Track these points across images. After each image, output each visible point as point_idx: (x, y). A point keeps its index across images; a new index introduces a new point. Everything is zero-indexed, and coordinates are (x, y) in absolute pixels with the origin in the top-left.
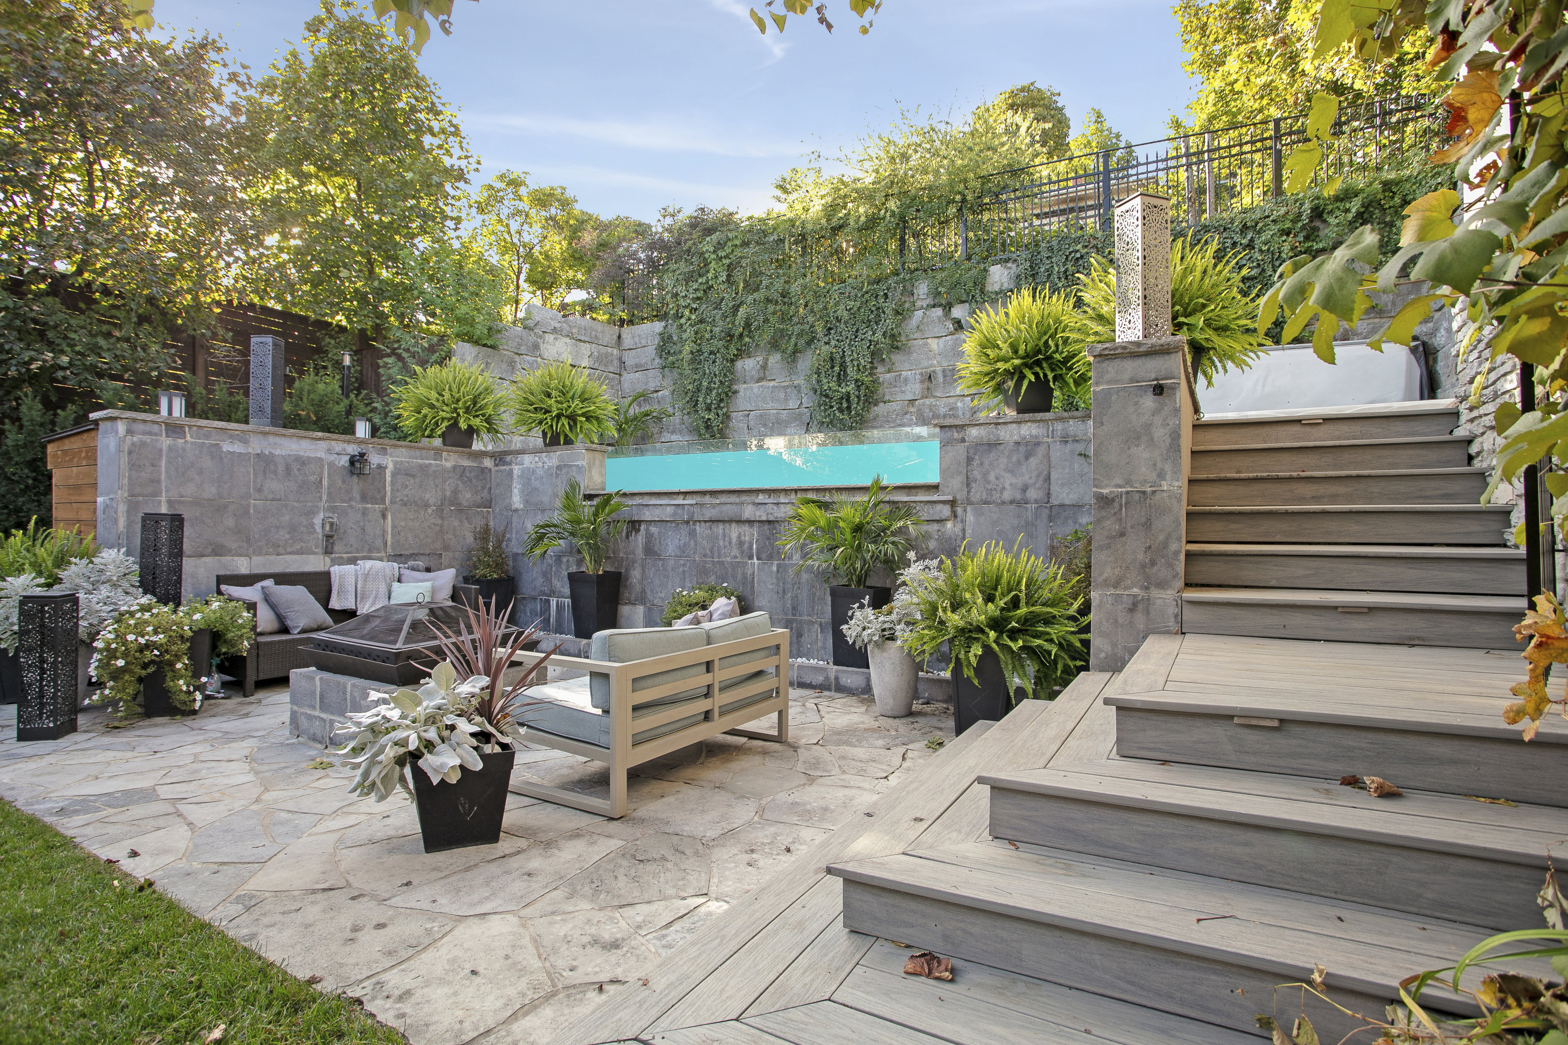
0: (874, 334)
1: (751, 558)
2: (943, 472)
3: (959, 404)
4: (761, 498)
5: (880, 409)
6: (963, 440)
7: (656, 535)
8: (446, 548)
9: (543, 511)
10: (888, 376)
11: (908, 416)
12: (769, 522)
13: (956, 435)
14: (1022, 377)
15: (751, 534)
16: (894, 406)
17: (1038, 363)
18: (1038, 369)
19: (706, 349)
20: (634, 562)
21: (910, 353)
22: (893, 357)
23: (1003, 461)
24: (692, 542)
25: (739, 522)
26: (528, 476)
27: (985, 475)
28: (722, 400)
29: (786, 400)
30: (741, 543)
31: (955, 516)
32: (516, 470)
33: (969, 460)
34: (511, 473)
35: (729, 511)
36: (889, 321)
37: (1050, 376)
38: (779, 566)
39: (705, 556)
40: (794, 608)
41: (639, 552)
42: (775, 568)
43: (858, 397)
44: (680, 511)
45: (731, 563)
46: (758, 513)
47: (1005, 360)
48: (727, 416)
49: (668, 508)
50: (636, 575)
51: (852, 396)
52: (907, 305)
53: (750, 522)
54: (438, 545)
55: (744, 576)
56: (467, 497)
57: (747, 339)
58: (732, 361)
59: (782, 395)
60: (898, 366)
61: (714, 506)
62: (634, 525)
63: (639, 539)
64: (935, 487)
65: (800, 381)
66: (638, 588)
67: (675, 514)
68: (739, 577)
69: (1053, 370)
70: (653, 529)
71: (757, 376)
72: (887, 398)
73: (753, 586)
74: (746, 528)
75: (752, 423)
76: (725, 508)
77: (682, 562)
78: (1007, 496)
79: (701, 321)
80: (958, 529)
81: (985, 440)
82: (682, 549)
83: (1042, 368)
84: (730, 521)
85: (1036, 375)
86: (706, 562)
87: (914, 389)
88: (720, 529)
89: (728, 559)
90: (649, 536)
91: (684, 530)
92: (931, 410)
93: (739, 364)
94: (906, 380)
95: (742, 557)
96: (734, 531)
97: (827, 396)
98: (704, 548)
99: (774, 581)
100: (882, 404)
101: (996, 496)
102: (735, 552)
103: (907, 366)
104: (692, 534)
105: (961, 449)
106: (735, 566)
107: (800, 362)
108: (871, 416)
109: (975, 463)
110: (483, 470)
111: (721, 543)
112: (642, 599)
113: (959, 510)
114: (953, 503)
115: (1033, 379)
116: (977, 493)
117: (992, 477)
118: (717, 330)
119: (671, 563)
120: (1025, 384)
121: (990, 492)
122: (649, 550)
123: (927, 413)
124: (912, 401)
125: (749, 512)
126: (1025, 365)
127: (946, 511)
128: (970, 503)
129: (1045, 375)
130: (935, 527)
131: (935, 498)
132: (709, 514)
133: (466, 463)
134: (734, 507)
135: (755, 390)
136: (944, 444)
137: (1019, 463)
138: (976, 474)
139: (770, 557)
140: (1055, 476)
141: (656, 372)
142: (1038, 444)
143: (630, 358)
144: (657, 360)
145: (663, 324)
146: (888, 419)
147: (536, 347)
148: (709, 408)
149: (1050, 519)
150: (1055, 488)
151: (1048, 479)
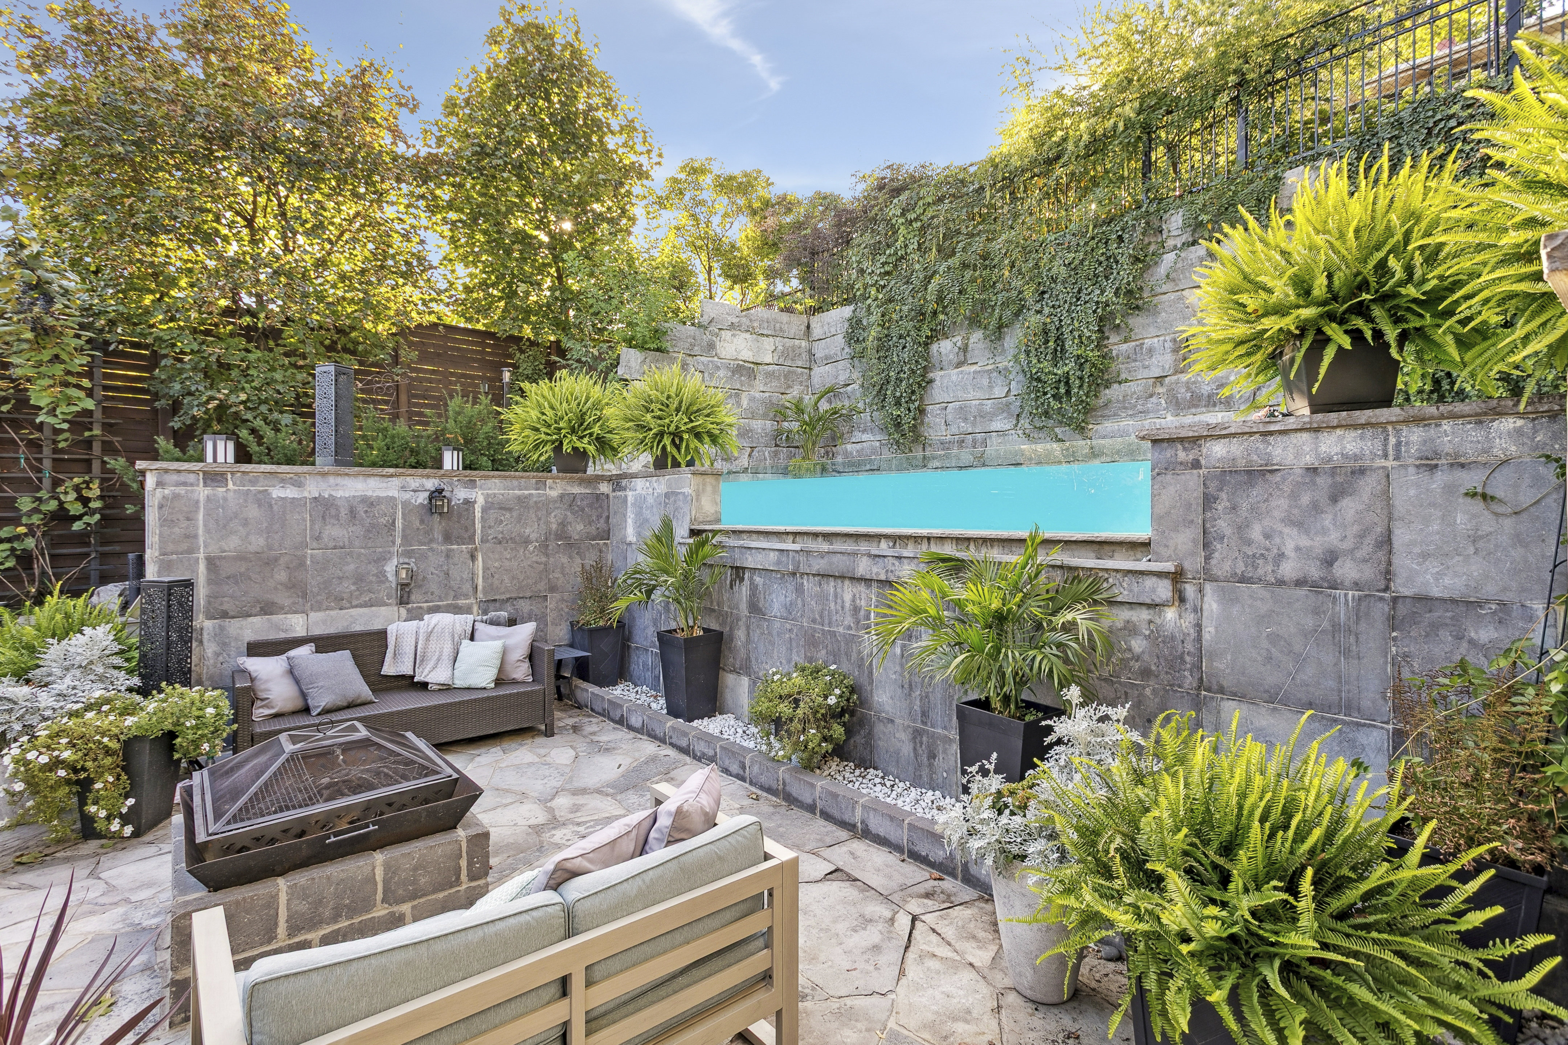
0: (1102, 292)
1: (868, 630)
2: (1157, 519)
4: (884, 547)
5: (1114, 392)
6: (1196, 464)
7: (760, 587)
8: (553, 589)
10: (1125, 346)
11: (1154, 400)
12: (889, 583)
13: (1182, 455)
14: (1323, 340)
15: (867, 597)
16: (1133, 387)
17: (1362, 310)
18: (1359, 323)
19: (894, 333)
20: (738, 619)
21: (1156, 313)
22: (1131, 321)
23: (1280, 504)
24: (799, 601)
25: (855, 579)
26: (640, 502)
27: (1241, 529)
28: (913, 392)
29: (991, 387)
30: (856, 609)
31: (1182, 600)
32: (630, 494)
33: (1208, 501)
34: (626, 500)
35: (839, 564)
36: (1124, 274)
37: (1391, 334)
39: (814, 621)
40: (924, 714)
41: (744, 607)
42: (898, 650)
43: (1081, 378)
44: (785, 559)
45: (844, 635)
46: (875, 570)
47: (1281, 310)
48: (922, 411)
49: (772, 554)
50: (740, 634)
51: (1072, 378)
52: (1152, 248)
53: (866, 581)
54: (542, 586)
55: (860, 655)
56: (577, 528)
57: (942, 317)
58: (926, 344)
59: (985, 382)
60: (1138, 332)
61: (822, 555)
62: (739, 572)
63: (743, 591)
64: (1145, 545)
65: (1004, 362)
66: (742, 653)
67: (779, 562)
68: (854, 655)
69: (1397, 320)
70: (758, 579)
71: (956, 360)
72: (1123, 376)
73: (871, 673)
74: (862, 588)
75: (950, 418)
76: (836, 558)
77: (788, 626)
78: (1289, 569)
79: (890, 301)
80: (1188, 621)
81: (1241, 464)
82: (789, 608)
83: (1370, 319)
84: (842, 577)
85: (1356, 335)
86: (815, 630)
87: (1162, 362)
88: (830, 586)
89: (841, 630)
90: (754, 588)
91: (790, 584)
92: (1188, 389)
93: (934, 347)
94: (1151, 351)
95: (857, 629)
96: (848, 591)
97: (1039, 380)
98: (813, 611)
99: (898, 668)
100: (1116, 386)
101: (1265, 569)
102: (849, 620)
103: (1153, 331)
104: (799, 590)
105: (1192, 480)
106: (849, 640)
107: (1007, 338)
108: (1101, 402)
109: (1221, 506)
110: (598, 497)
111: (832, 605)
112: (745, 669)
113: (1190, 590)
114: (1177, 577)
115: (1346, 343)
116: (1222, 564)
117: (1256, 532)
118: (905, 308)
119: (777, 625)
120: (1329, 354)
121: (1252, 560)
122: (754, 608)
123: (1183, 394)
124: (1160, 379)
125: (863, 567)
126: (1331, 317)
127: (1163, 590)
128: (1212, 578)
129: (1378, 334)
130: (1145, 615)
131: (1143, 565)
132: (818, 565)
133: (576, 490)
134: (845, 558)
135: (954, 378)
136: (1159, 472)
137: (1316, 508)
138: (1223, 525)
140: (1401, 536)
141: (846, 364)
142: (1362, 471)
143: (820, 350)
144: (847, 350)
145: (852, 307)
146: (1124, 404)
147: (711, 346)
148: (898, 404)
149: (1393, 622)
150: (1402, 562)
151: (1386, 541)
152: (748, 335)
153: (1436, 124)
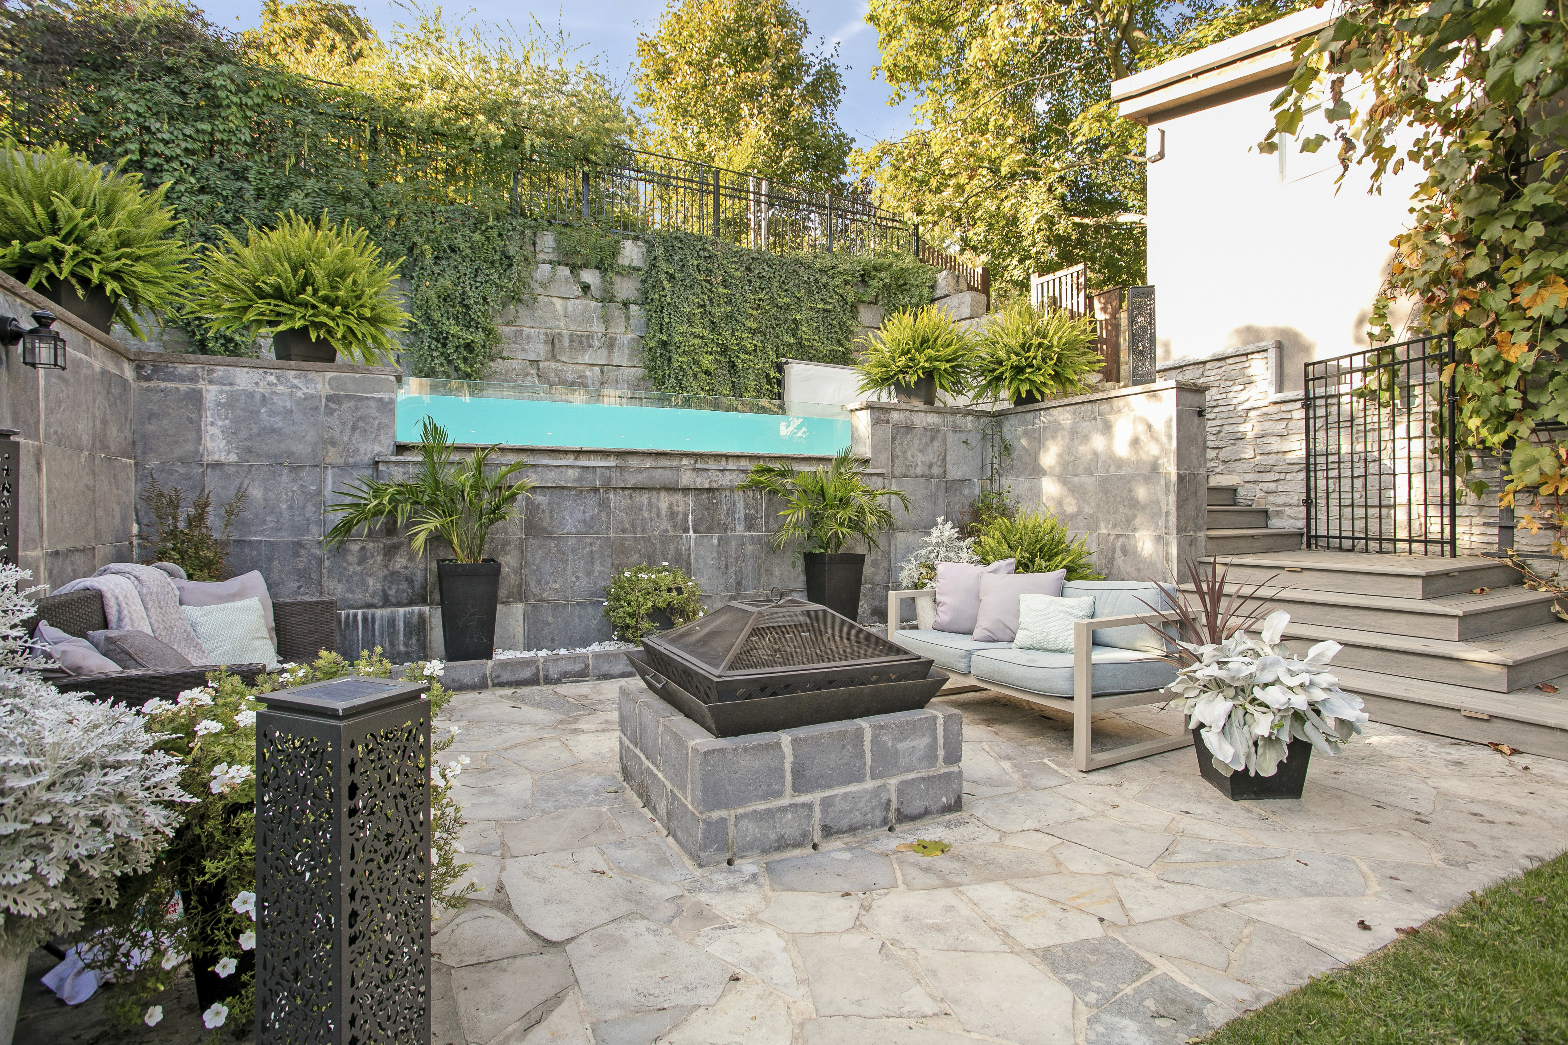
1: (686, 531)
2: (873, 447)
3: (588, 373)
5: (498, 365)
6: (888, 422)
7: (545, 506)
9: (296, 468)
10: (507, 329)
12: (708, 490)
13: (882, 417)
15: (686, 505)
16: (515, 365)
20: (505, 544)
23: (916, 442)
24: (604, 516)
25: (672, 489)
27: (904, 453)
30: (672, 515)
31: (884, 487)
32: (213, 392)
33: (893, 439)
34: (196, 398)
35: (661, 476)
38: (720, 539)
39: (624, 531)
40: (738, 583)
41: (516, 531)
42: (715, 542)
44: (589, 475)
45: (660, 538)
46: (699, 480)
49: (570, 471)
50: (508, 562)
53: (686, 490)
55: (678, 552)
60: (519, 320)
61: (640, 470)
63: (518, 512)
64: (866, 462)
66: (513, 579)
67: (580, 479)
68: (671, 553)
70: (539, 498)
73: (689, 564)
74: (679, 497)
76: (656, 473)
77: (588, 540)
78: (919, 471)
81: (904, 424)
82: (589, 524)
84: (661, 489)
86: (625, 539)
88: (645, 497)
89: (657, 534)
90: (531, 508)
91: (591, 500)
94: (528, 337)
95: (675, 531)
96: (664, 501)
98: (622, 522)
99: (715, 555)
100: (500, 360)
101: (912, 471)
102: (665, 524)
103: (530, 322)
104: (604, 504)
105: (886, 429)
106: (665, 541)
108: (487, 370)
109: (897, 442)
111: (646, 515)
112: (520, 594)
113: (888, 482)
114: (882, 476)
116: (898, 467)
117: (909, 455)
119: (571, 542)
121: (907, 467)
122: (531, 526)
124: (534, 362)
125: (687, 479)
128: (894, 476)
131: (869, 470)
132: (632, 480)
133: (111, 367)
134: (668, 472)
136: (874, 424)
137: (927, 445)
138: (898, 451)
139: (710, 530)
140: (948, 457)
142: (938, 431)
149: (947, 490)
150: (949, 467)
151: (944, 459)
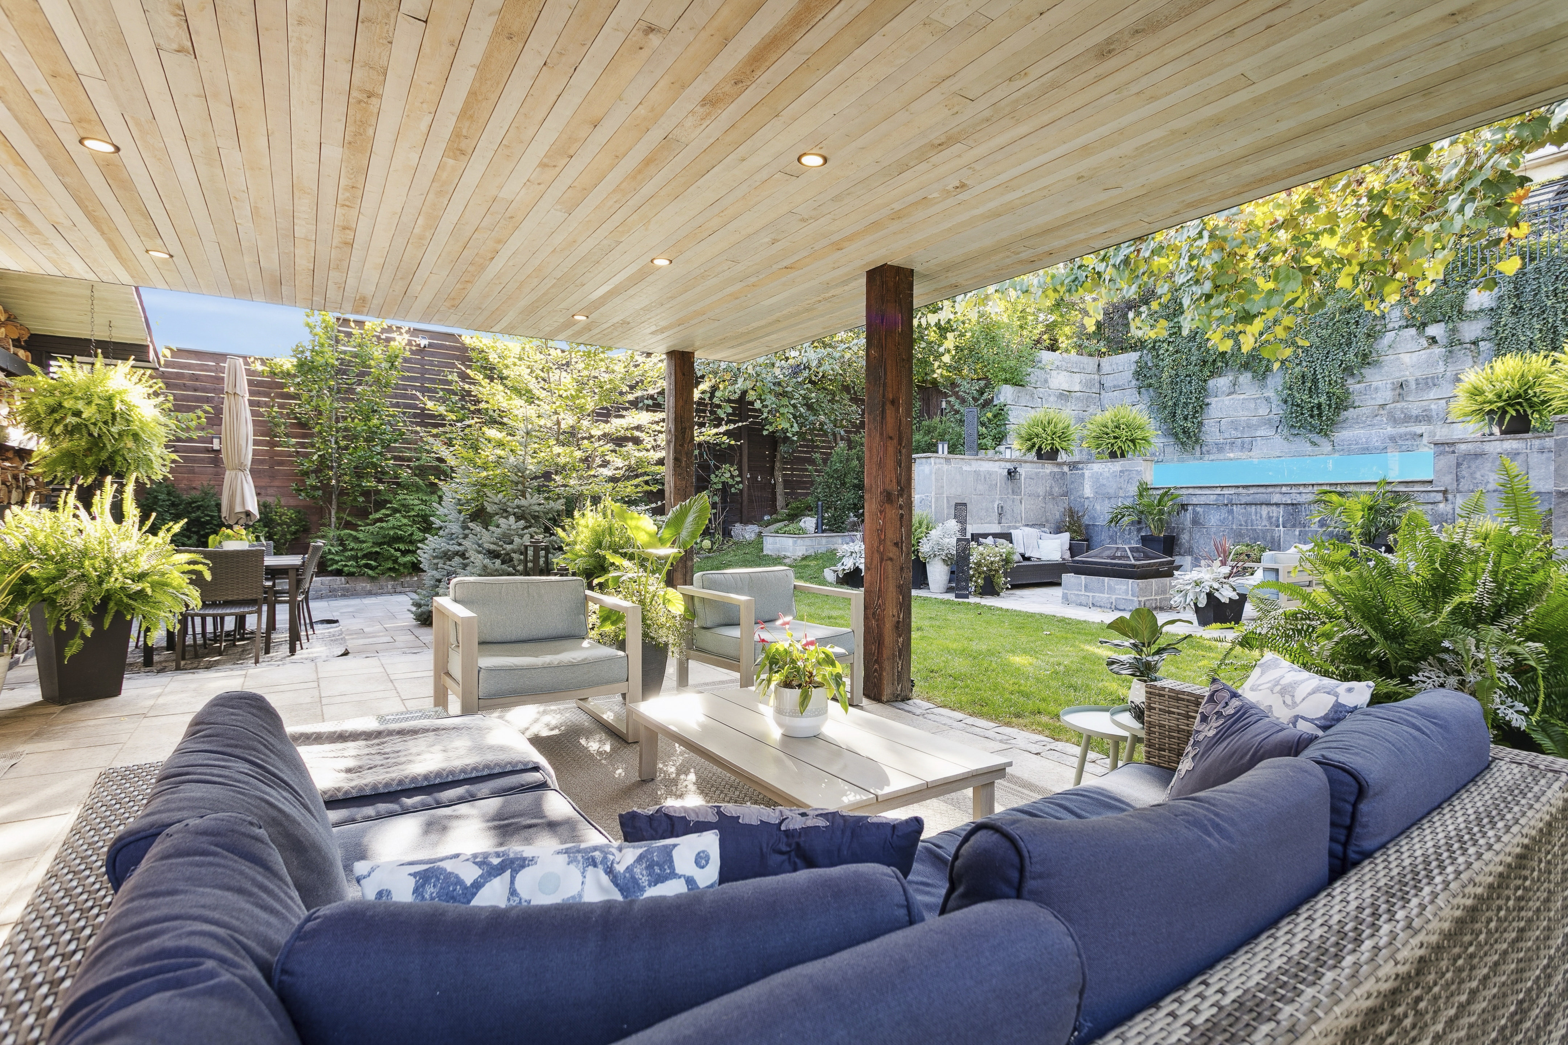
0: (1345, 354)
1: (1278, 526)
2: (1436, 472)
3: (1433, 406)
4: (1284, 489)
5: (1350, 413)
7: (1201, 513)
8: (1047, 521)
10: (1358, 386)
11: (1378, 418)
12: (1293, 504)
13: (1447, 449)
14: (1505, 412)
15: (1278, 512)
16: (1364, 410)
17: (1520, 404)
18: (1518, 407)
19: (1182, 373)
20: (1183, 529)
21: (1381, 367)
22: (1363, 371)
23: (1488, 465)
24: (1230, 517)
25: (1268, 504)
26: (1095, 477)
27: (1472, 474)
28: (1197, 412)
29: (1256, 409)
30: (1270, 518)
31: (1447, 500)
32: (1087, 473)
33: (1459, 465)
34: (1082, 475)
35: (1260, 498)
36: (1362, 343)
37: (1529, 412)
38: (1300, 532)
39: (1241, 525)
41: (1188, 523)
42: (1297, 533)
43: (1330, 406)
44: (1221, 498)
45: (1262, 530)
46: (1283, 499)
47: (1491, 402)
48: (1201, 424)
49: (1212, 496)
50: (1185, 537)
51: (1324, 406)
52: (1378, 328)
53: (1277, 505)
54: (1044, 519)
55: (1273, 538)
56: (1056, 490)
57: (1220, 364)
58: (1205, 381)
59: (1252, 406)
60: (1369, 378)
61: (1248, 495)
62: (1184, 507)
63: (1189, 515)
64: (1431, 482)
65: (1270, 393)
66: (1187, 545)
67: (1217, 500)
68: (1269, 538)
69: (1531, 407)
70: (1198, 509)
71: (1227, 391)
72: (1356, 404)
74: (1274, 508)
75: (1223, 428)
76: (1258, 496)
77: (1222, 529)
78: (1491, 487)
79: (1177, 352)
80: (1449, 507)
81: (1472, 452)
82: (1222, 521)
83: (1522, 406)
84: (1261, 504)
85: (1517, 411)
86: (1241, 529)
87: (1386, 395)
88: (1253, 509)
89: (1260, 527)
90: (1195, 513)
91: (1224, 510)
92: (1402, 412)
93: (1211, 383)
94: (1376, 389)
95: (1271, 526)
96: (1264, 510)
97: (1298, 405)
98: (1240, 521)
100: (1351, 410)
101: (1481, 487)
102: (1265, 523)
103: (1378, 377)
104: (1231, 512)
105: (1452, 457)
106: (1265, 532)
107: (1269, 379)
108: (1341, 418)
109: (1464, 467)
110: (1064, 474)
111: (1254, 517)
112: (1188, 550)
113: (1450, 497)
114: (1445, 492)
115: (1514, 414)
116: (1465, 485)
117: (1478, 475)
118: (1194, 358)
119: (1214, 530)
120: (1508, 417)
121: (1476, 485)
122: (1195, 522)
123: (1399, 415)
124: (1383, 406)
125: (1276, 498)
126: (1508, 405)
127: (1440, 497)
128: (1459, 492)
129: (1525, 411)
130: (1430, 507)
131: (1429, 489)
132: (1245, 499)
133: (1056, 470)
134: (1264, 495)
135: (1227, 403)
136: (1437, 455)
138: (1465, 473)
139: (1294, 526)
140: (1532, 474)
141: (1135, 391)
142: (1518, 454)
143: (1108, 381)
144: (1134, 382)
145: (1139, 353)
146: (1357, 421)
147: (1046, 381)
148: (1186, 418)
152: (1065, 373)
153: (1561, 273)
